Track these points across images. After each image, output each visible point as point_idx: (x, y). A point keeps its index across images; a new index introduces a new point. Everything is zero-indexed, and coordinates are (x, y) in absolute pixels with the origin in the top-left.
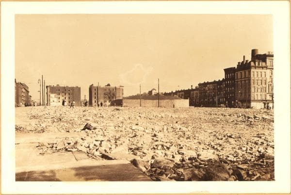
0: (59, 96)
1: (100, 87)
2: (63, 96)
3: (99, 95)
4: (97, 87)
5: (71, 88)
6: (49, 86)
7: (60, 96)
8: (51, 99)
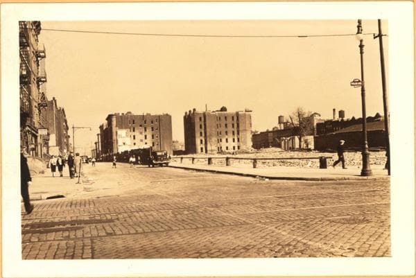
0: (133, 134)
1: (209, 115)
2: (141, 133)
3: (208, 130)
4: (204, 114)
5: (155, 116)
6: (115, 115)
7: (137, 133)
8: (119, 139)
